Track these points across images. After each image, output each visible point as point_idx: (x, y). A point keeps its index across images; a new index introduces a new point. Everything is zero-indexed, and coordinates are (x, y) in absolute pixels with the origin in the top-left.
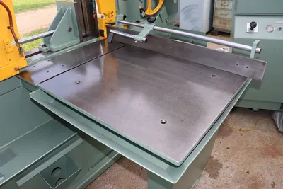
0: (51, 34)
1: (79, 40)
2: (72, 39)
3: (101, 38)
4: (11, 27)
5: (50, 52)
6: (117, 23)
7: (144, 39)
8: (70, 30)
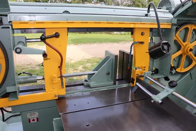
0: (94, 74)
1: (113, 82)
2: (109, 81)
3: (131, 84)
4: (60, 67)
5: (88, 86)
6: (144, 77)
7: (160, 101)
8: (108, 74)
